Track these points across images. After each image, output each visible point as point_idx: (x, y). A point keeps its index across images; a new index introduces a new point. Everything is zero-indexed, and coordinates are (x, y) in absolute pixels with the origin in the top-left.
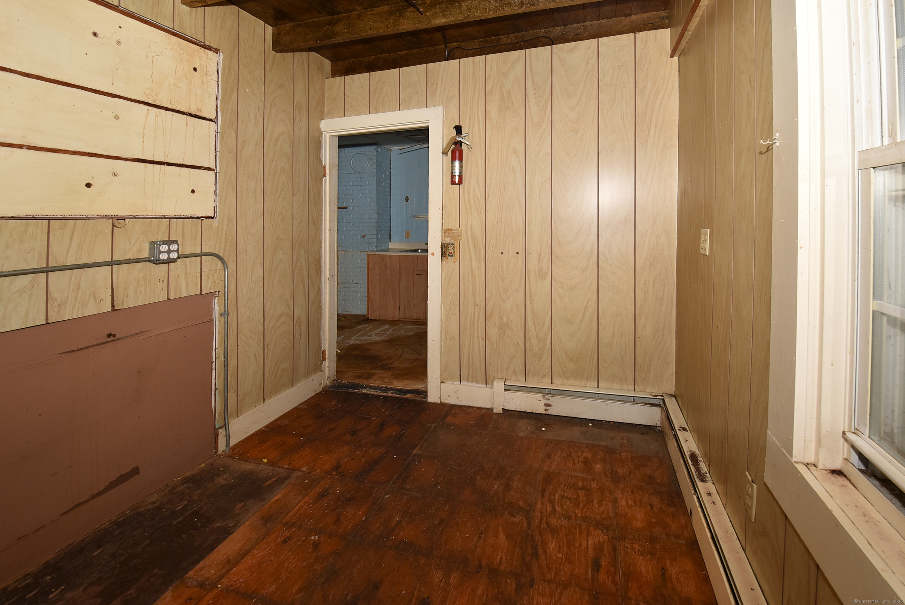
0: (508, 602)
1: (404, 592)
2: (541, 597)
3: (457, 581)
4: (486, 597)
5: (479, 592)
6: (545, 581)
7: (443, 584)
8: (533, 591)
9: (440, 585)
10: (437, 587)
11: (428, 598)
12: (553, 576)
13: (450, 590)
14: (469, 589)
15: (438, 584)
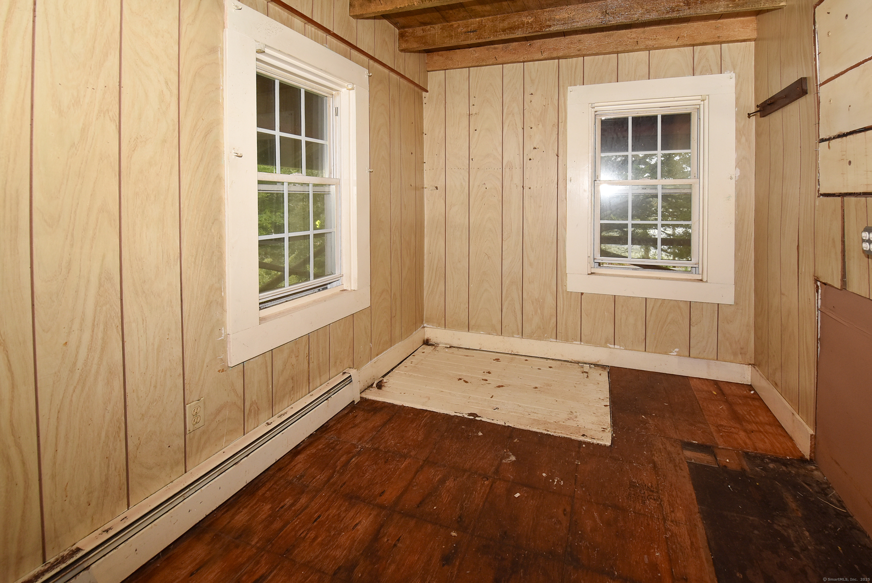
0: (369, 554)
1: (468, 572)
2: (336, 557)
3: (413, 581)
4: (388, 561)
5: (393, 567)
6: (323, 572)
7: (428, 578)
8: (341, 563)
9: (430, 577)
10: (434, 576)
11: (443, 565)
12: (312, 576)
13: (421, 571)
14: (402, 571)
15: (433, 579)
